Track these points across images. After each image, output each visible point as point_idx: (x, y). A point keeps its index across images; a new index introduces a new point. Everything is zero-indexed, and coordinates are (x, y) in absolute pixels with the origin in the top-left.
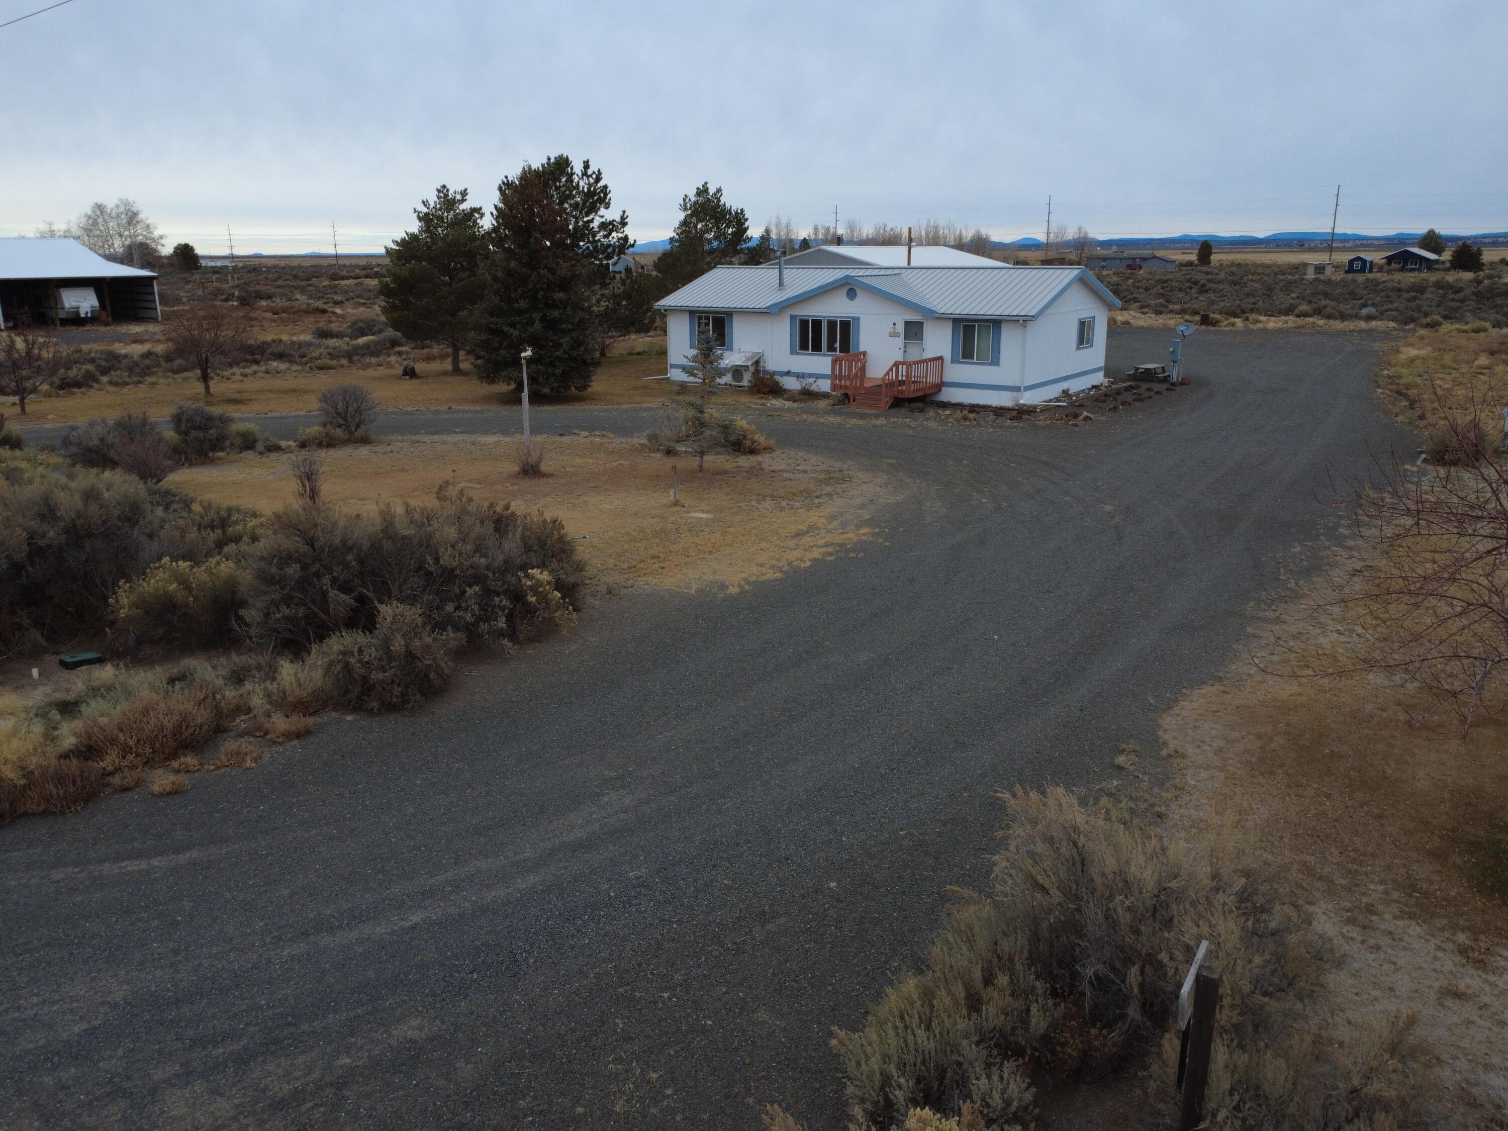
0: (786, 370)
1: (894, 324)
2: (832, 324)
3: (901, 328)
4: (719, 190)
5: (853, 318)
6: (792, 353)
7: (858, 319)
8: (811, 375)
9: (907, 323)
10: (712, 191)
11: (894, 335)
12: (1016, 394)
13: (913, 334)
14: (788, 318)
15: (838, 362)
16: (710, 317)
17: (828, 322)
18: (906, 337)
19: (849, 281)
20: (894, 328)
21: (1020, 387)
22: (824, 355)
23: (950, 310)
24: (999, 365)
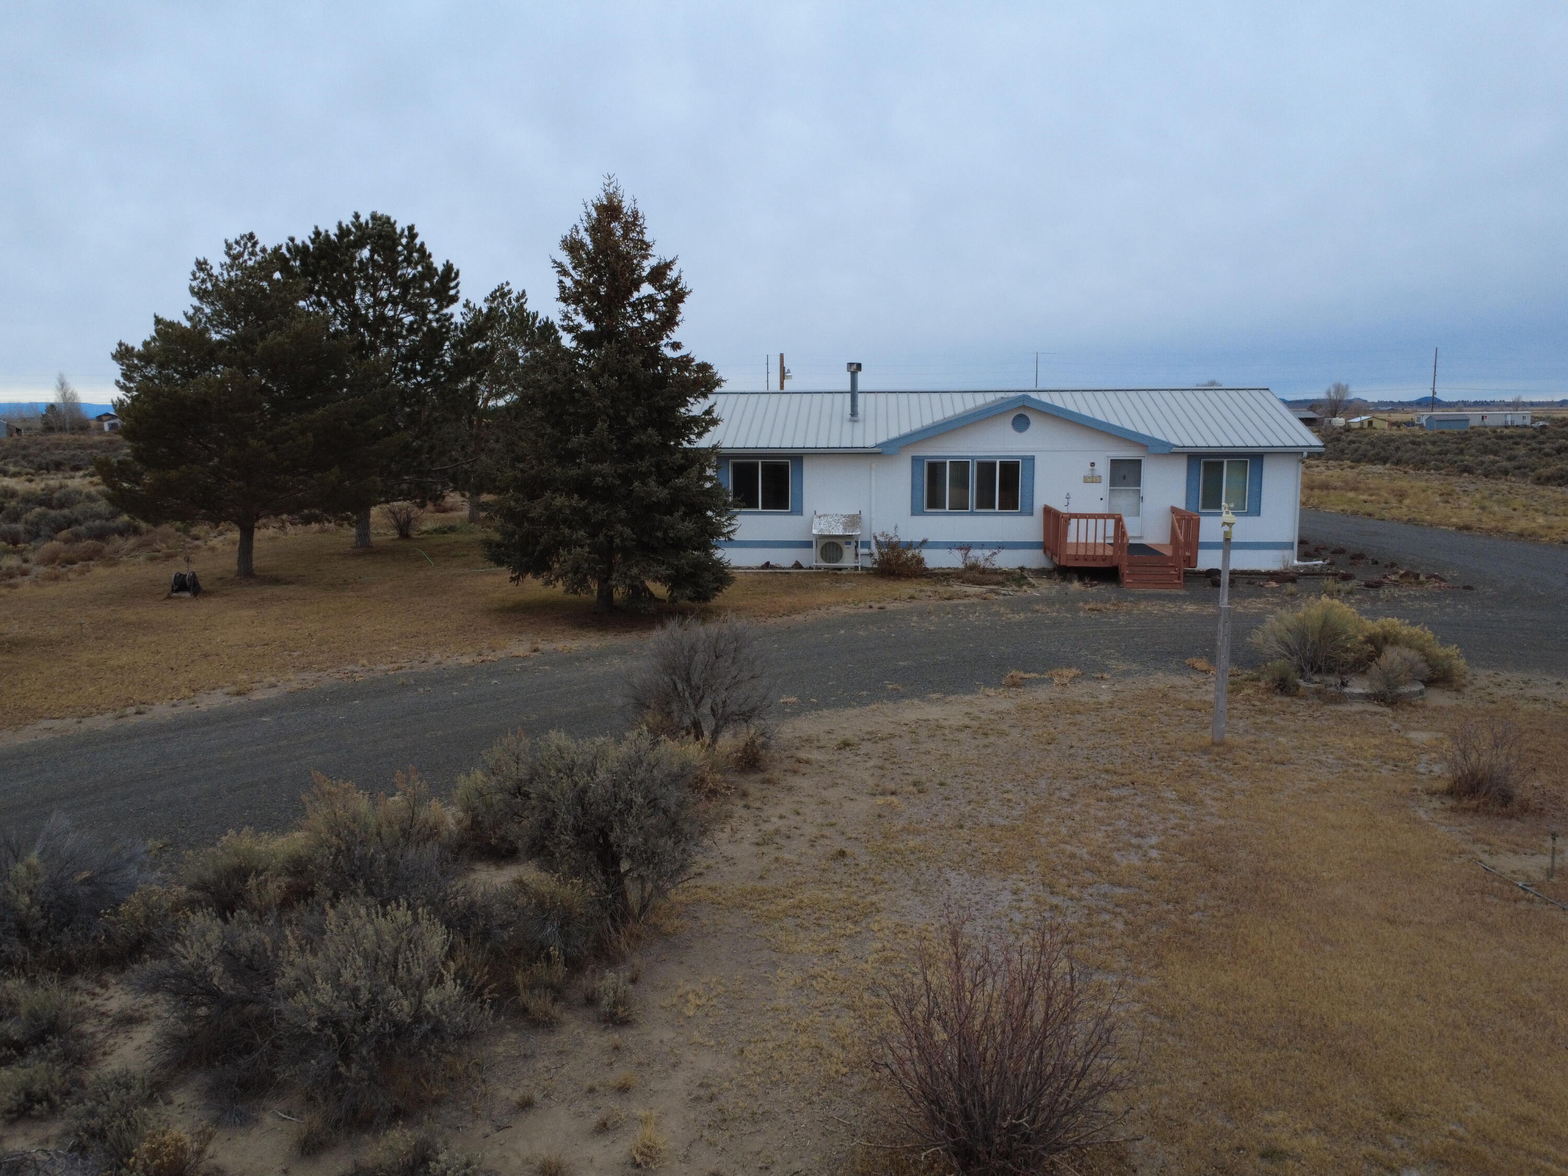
0: (921, 539)
1: (1093, 464)
2: (986, 468)
3: (1103, 470)
4: (523, 294)
5: (1024, 458)
6: (913, 514)
7: (1033, 458)
8: (982, 545)
9: (1114, 463)
11: (1092, 479)
12: (1287, 553)
13: (1124, 477)
14: (910, 460)
15: (1073, 522)
16: (758, 464)
17: (980, 465)
18: (1113, 483)
19: (1026, 404)
20: (1092, 470)
21: (1293, 543)
22: (972, 513)
23: (1188, 442)
24: (1259, 514)
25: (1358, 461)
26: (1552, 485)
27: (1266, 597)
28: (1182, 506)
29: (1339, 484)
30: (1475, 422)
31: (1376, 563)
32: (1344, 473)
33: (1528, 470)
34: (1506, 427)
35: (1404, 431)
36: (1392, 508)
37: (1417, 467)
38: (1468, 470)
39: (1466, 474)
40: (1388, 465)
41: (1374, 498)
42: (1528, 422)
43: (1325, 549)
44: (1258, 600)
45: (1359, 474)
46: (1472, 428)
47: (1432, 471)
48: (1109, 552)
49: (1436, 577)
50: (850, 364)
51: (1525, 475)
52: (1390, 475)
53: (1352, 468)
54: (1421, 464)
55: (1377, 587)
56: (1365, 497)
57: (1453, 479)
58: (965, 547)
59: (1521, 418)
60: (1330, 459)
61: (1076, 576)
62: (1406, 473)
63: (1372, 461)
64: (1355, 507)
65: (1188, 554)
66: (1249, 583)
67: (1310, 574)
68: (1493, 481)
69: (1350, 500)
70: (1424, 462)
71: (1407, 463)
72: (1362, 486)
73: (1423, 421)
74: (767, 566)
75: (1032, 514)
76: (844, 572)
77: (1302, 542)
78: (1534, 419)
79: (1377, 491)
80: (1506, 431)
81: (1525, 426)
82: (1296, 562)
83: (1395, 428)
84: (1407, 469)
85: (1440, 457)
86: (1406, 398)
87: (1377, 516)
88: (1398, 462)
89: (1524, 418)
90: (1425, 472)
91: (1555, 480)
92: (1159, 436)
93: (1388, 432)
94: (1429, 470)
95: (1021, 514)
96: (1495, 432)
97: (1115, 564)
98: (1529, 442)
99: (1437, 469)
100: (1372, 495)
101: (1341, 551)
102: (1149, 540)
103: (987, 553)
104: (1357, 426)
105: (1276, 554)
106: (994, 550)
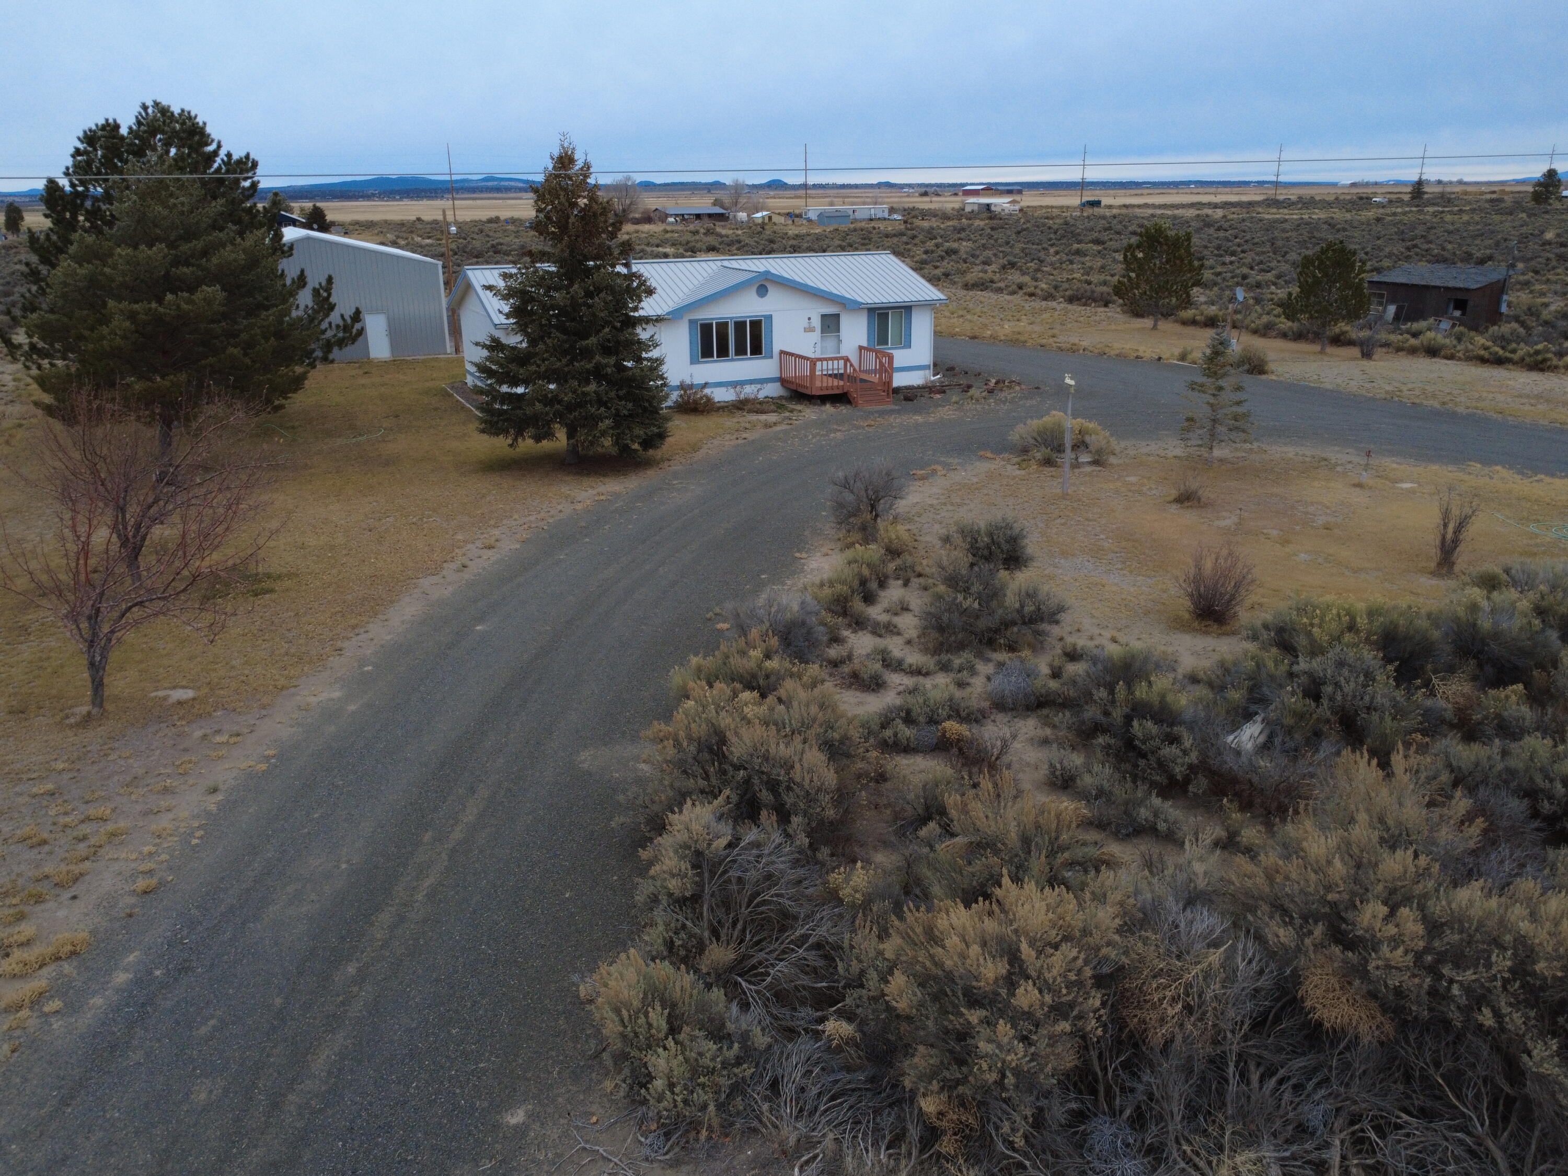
1: (809, 319)
2: (740, 326)
3: (817, 322)
5: (765, 316)
6: (692, 363)
7: (770, 317)
9: (824, 317)
11: (809, 329)
12: (927, 372)
13: (830, 327)
14: (688, 323)
15: (819, 364)
17: (736, 323)
18: (822, 331)
19: (767, 277)
20: (809, 323)
21: (930, 365)
22: (735, 360)
23: (868, 301)
24: (910, 348)
28: (865, 344)
30: (851, 217)
31: (966, 373)
34: (874, 220)
46: (853, 223)
48: (841, 383)
55: (993, 392)
58: (734, 384)
59: (881, 212)
75: (772, 357)
77: (935, 365)
78: (890, 211)
81: (886, 219)
82: (932, 378)
86: (757, 182)
89: (883, 211)
92: (849, 296)
95: (765, 358)
97: (843, 390)
103: (755, 388)
104: (760, 221)
105: (921, 373)
106: (759, 386)
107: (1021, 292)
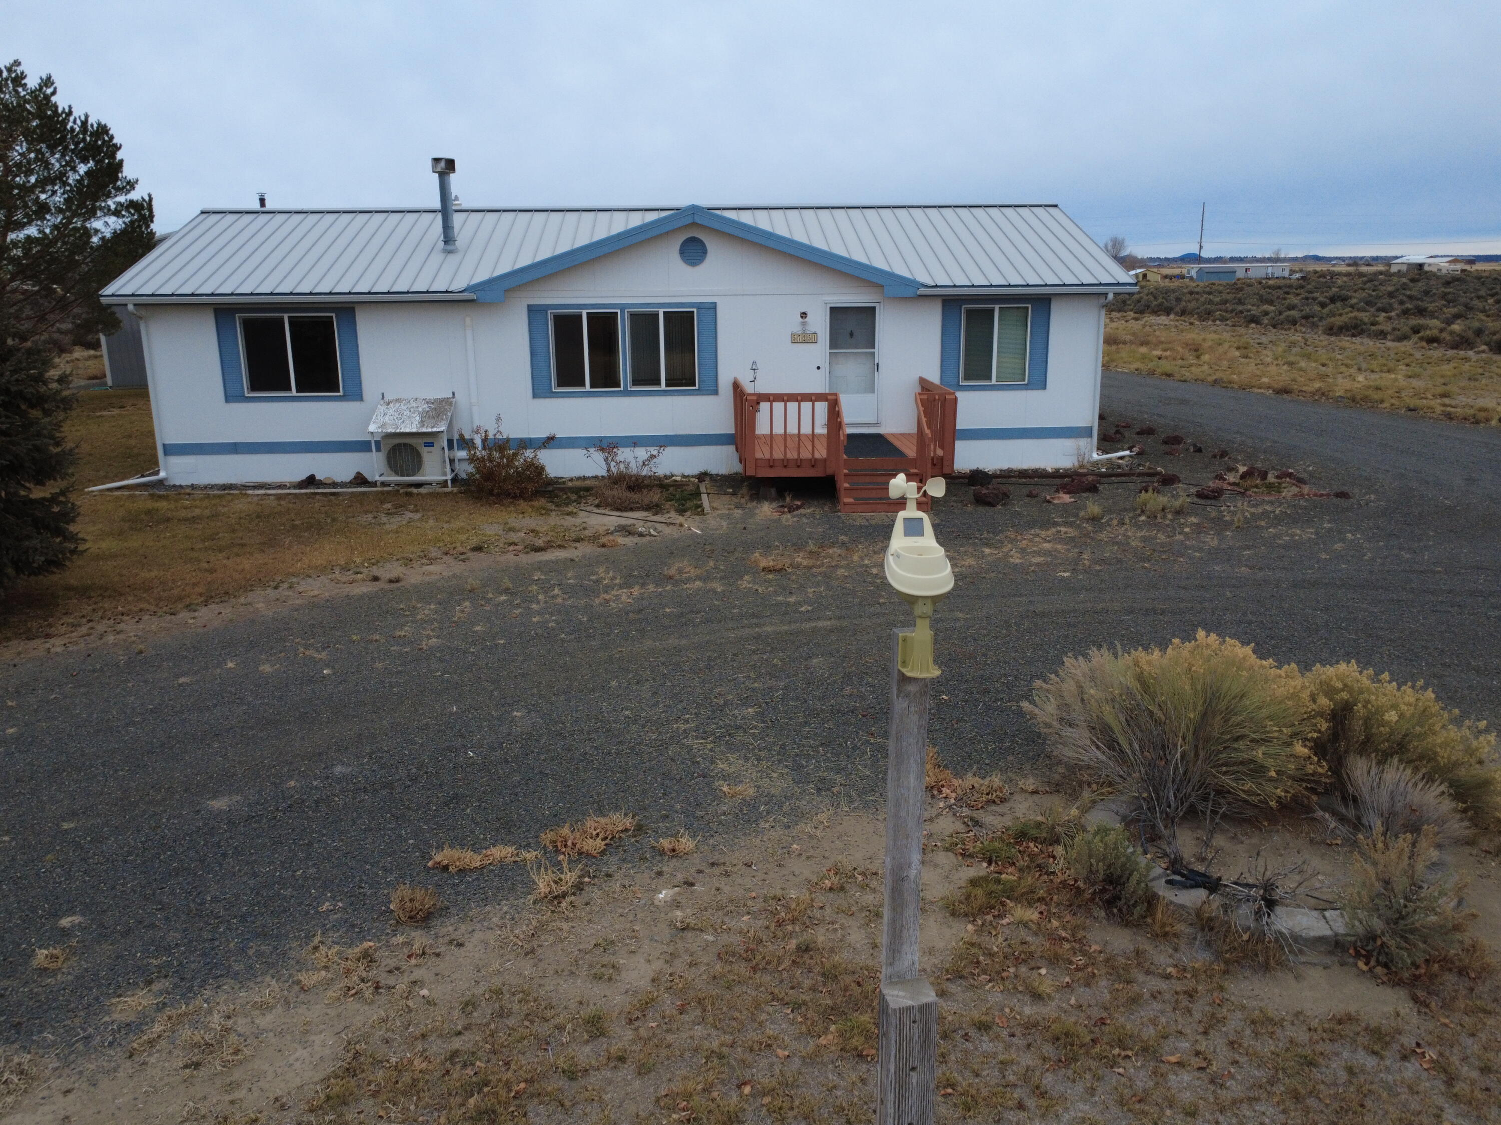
0: (543, 434)
1: (804, 315)
2: (645, 321)
3: (820, 323)
4: (48, 81)
5: (700, 306)
6: (535, 396)
7: (713, 307)
8: (635, 442)
9: (836, 312)
10: (32, 82)
11: (804, 338)
12: (1083, 442)
13: (851, 334)
14: (525, 311)
15: (764, 406)
16: (282, 319)
17: (633, 316)
18: (835, 342)
19: (698, 221)
20: (804, 324)
21: (1091, 428)
22: (627, 393)
23: (943, 280)
24: (1044, 387)
25: (1142, 312)
26: (1345, 336)
27: (1056, 524)
28: (934, 377)
29: (1128, 338)
30: (1240, 274)
31: (1199, 450)
32: (1129, 325)
33: (1316, 319)
34: (1269, 279)
35: (1176, 283)
36: (1191, 365)
37: (1202, 319)
38: (1254, 320)
39: (1253, 325)
40: (1172, 316)
41: (1168, 353)
42: (1286, 274)
43: (1128, 426)
44: (1043, 533)
45: (1144, 326)
46: (1238, 280)
47: (1218, 322)
48: (821, 452)
49: (1290, 475)
50: (436, 160)
51: (1314, 326)
52: (1176, 326)
53: (1136, 319)
54: (1206, 315)
55: (1215, 498)
56: (1158, 353)
57: (1242, 330)
59: (1281, 271)
60: (1112, 311)
61: (773, 491)
62: (1191, 324)
63: (1155, 312)
64: (1151, 365)
65: (940, 452)
66: (1030, 495)
67: (1114, 474)
68: (1283, 332)
69: (1144, 357)
70: (1209, 313)
71: (1191, 314)
72: (1152, 339)
73: (1194, 273)
74: (311, 481)
75: (715, 392)
76: (423, 490)
77: (1103, 425)
78: (1292, 272)
79: (1170, 346)
80: (1271, 282)
81: (1284, 278)
82: (1095, 456)
83: (1167, 280)
84: (1192, 320)
85: (1224, 307)
86: (1171, 256)
87: (1177, 377)
88: (1183, 313)
89: (1283, 270)
90: (1210, 323)
91: (1347, 330)
92: (900, 270)
93: (1162, 284)
94: (1214, 321)
95: (699, 392)
96: (1260, 283)
97: (829, 472)
98: (1298, 291)
99: (1223, 319)
100: (1165, 350)
101: (1148, 431)
102: (887, 428)
103: (642, 453)
105: (1068, 444)
106: (654, 451)
107: (1415, 338)
